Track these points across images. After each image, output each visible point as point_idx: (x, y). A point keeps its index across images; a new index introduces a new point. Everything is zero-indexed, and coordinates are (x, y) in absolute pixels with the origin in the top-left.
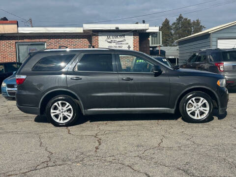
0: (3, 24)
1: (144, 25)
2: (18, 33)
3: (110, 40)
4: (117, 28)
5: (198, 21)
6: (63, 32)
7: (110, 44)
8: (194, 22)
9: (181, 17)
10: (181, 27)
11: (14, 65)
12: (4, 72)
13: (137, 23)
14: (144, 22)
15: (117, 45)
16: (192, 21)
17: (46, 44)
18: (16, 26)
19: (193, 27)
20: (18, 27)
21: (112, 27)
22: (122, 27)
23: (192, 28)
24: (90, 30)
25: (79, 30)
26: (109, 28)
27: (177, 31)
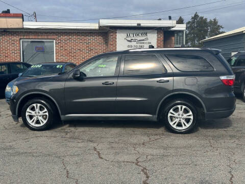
0: (6, 17)
1: (171, 21)
2: (23, 28)
3: (129, 39)
4: (139, 25)
5: (215, 20)
6: (75, 28)
7: (130, 44)
8: (211, 21)
9: (196, 16)
10: (196, 27)
11: (18, 66)
12: (7, 73)
13: (160, 19)
14: (170, 18)
15: (138, 45)
16: (208, 21)
17: (55, 42)
18: (21, 19)
19: (210, 26)
20: (23, 21)
21: (133, 23)
22: (145, 23)
23: (209, 28)
24: (107, 27)
25: (95, 26)
26: (130, 25)
27: (192, 31)
